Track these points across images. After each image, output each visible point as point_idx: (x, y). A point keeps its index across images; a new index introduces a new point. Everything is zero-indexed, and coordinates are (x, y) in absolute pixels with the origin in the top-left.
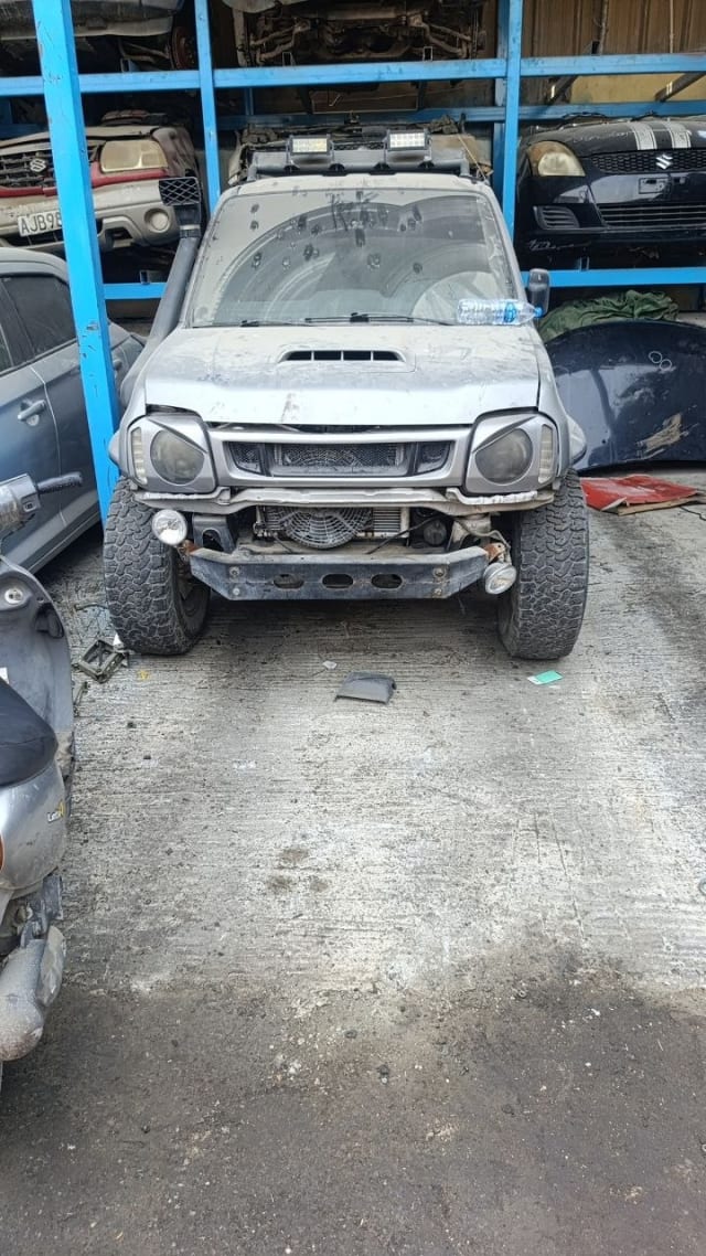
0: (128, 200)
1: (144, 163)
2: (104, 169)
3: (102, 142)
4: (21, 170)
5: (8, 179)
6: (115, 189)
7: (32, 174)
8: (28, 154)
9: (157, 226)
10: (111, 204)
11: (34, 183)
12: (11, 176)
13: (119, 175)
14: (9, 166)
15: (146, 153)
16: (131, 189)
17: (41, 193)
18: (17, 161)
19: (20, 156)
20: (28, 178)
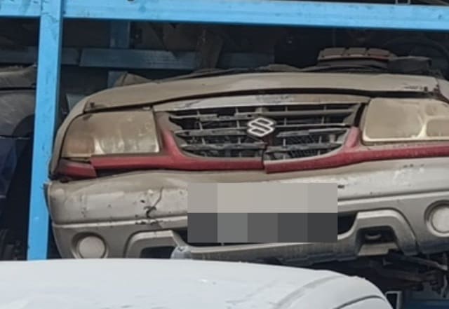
0: (404, 186)
1: (428, 134)
2: (366, 138)
3: (364, 99)
4: (230, 131)
5: (204, 144)
6: (384, 169)
7: (247, 138)
8: (242, 109)
9: (439, 227)
10: (376, 191)
11: (252, 152)
12: (210, 140)
13: (390, 147)
14: (207, 125)
15: (432, 118)
16: (410, 170)
17: (261, 167)
18: (225, 118)
19: (230, 111)
20: (240, 145)
